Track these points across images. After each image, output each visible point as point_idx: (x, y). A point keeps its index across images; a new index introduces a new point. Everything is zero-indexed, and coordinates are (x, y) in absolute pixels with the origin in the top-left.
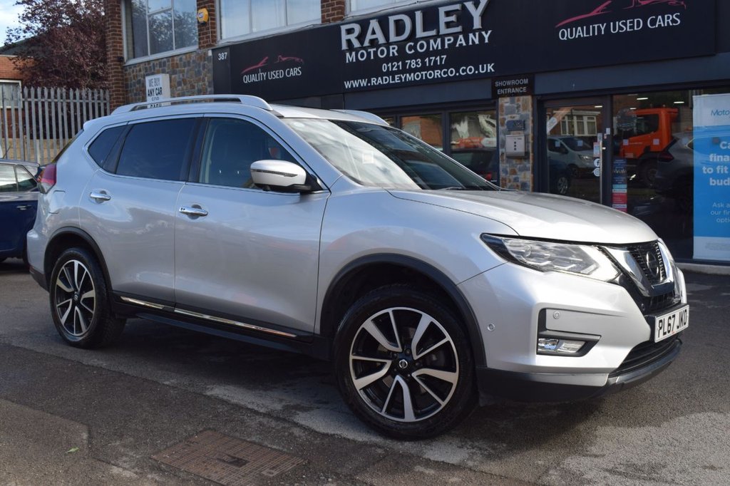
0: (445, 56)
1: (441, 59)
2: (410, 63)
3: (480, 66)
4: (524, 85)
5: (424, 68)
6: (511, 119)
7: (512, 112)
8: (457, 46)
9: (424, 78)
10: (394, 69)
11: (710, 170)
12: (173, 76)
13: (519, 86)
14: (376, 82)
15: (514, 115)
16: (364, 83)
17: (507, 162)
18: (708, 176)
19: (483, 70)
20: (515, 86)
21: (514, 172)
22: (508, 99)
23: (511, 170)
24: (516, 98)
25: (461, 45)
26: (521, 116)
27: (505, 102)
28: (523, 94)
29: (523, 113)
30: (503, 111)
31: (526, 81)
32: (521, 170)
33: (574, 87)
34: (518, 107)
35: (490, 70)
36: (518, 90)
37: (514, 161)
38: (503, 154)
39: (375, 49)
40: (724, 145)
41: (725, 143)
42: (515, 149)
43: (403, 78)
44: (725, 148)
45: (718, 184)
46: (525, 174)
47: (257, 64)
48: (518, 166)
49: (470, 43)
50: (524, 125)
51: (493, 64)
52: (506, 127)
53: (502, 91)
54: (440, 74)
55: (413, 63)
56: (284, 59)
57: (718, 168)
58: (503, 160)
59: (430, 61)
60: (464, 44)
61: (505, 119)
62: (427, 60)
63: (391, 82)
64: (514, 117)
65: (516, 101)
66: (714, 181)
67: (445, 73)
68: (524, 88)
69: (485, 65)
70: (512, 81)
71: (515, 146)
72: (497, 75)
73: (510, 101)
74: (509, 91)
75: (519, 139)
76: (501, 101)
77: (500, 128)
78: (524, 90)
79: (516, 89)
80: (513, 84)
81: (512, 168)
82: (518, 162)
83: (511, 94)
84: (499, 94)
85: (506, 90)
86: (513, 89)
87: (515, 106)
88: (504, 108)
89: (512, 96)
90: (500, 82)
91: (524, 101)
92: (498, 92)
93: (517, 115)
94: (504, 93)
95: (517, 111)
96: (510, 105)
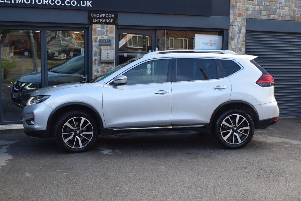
3: (82, 2)
4: (112, 18)
6: (101, 39)
7: (102, 34)
9: (33, 3)
15: (104, 36)
17: (98, 65)
19: (83, 4)
20: (105, 18)
21: (103, 71)
22: (99, 26)
23: (101, 71)
24: (106, 25)
26: (109, 37)
27: (97, 27)
28: (110, 24)
29: (110, 35)
30: (96, 33)
31: (113, 16)
32: (108, 70)
33: (142, 23)
34: (107, 31)
35: (89, 5)
36: (107, 21)
37: (104, 65)
38: (95, 60)
42: (108, 57)
50: (110, 43)
51: (91, 2)
52: (97, 43)
54: (48, 2)
58: (95, 64)
61: (97, 38)
64: (104, 37)
65: (105, 27)
69: (85, 2)
70: (104, 14)
71: (108, 55)
72: (94, 9)
73: (101, 27)
74: (101, 21)
75: (110, 51)
76: (94, 26)
77: (94, 43)
78: (111, 21)
79: (106, 20)
80: (104, 16)
81: (102, 69)
82: (106, 65)
83: (103, 23)
84: (93, 21)
85: (99, 19)
86: (104, 20)
87: (104, 30)
88: (96, 31)
89: (103, 24)
90: (95, 14)
91: (110, 27)
92: (93, 20)
93: (106, 36)
94: (97, 21)
95: (106, 34)
96: (101, 29)
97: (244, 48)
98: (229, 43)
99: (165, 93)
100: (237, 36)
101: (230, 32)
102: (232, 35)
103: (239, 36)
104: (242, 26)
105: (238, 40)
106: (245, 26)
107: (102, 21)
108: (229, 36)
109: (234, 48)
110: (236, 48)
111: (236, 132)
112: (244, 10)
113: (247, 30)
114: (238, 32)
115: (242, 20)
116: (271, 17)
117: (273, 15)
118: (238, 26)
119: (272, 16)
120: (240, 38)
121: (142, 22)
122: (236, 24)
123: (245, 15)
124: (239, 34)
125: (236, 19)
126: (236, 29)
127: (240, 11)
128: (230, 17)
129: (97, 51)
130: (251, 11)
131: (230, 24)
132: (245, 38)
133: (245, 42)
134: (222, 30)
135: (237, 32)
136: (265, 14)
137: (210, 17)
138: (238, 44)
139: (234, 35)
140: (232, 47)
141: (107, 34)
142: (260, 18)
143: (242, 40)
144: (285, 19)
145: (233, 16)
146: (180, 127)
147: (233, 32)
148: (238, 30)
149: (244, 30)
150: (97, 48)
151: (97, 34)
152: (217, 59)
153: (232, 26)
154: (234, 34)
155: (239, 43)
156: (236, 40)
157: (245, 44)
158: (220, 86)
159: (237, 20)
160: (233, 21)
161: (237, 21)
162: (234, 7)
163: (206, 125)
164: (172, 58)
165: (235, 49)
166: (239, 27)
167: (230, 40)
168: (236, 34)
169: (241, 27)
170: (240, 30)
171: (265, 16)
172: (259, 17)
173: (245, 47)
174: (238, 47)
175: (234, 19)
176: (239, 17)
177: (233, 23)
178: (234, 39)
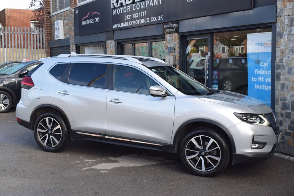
0: (146, 12)
1: (145, 13)
2: (134, 15)
3: (158, 17)
5: (139, 18)
8: (150, 6)
9: (138, 23)
10: (129, 18)
11: (255, 79)
12: (64, 21)
13: (173, 28)
14: (123, 25)
15: (171, 44)
16: (119, 25)
18: (254, 83)
19: (159, 19)
20: (171, 28)
24: (172, 34)
25: (151, 5)
27: (168, 36)
28: (174, 32)
29: (174, 43)
34: (172, 40)
35: (162, 19)
36: (172, 30)
39: (122, 8)
40: (262, 64)
41: (262, 63)
42: (169, 63)
43: (132, 23)
44: (262, 66)
45: (259, 88)
47: (86, 16)
49: (155, 5)
50: (174, 49)
51: (162, 16)
52: (168, 50)
53: (166, 31)
54: (144, 21)
55: (135, 15)
56: (94, 13)
57: (259, 78)
59: (141, 14)
60: (153, 5)
61: (168, 46)
62: (140, 14)
63: (128, 25)
64: (171, 45)
65: (172, 36)
66: (257, 86)
67: (146, 20)
69: (160, 17)
70: (170, 25)
71: (169, 61)
73: (170, 36)
74: (169, 31)
75: (171, 57)
76: (166, 36)
77: (166, 51)
88: (167, 40)
89: (170, 33)
90: (166, 26)
95: (172, 42)
96: (170, 38)
98: (277, 42)
100: (288, 30)
102: (280, 31)
103: (291, 31)
105: (290, 36)
108: (277, 32)
110: (285, 49)
114: (289, 25)
122: (286, 13)
124: (290, 27)
125: (285, 6)
128: (278, 5)
131: (277, 14)
134: (268, 25)
135: (287, 25)
138: (290, 42)
139: (283, 29)
140: (280, 48)
145: (280, 3)
147: (281, 26)
148: (289, 21)
153: (280, 16)
154: (283, 28)
155: (290, 40)
156: (286, 37)
159: (286, 7)
160: (282, 10)
161: (286, 9)
165: (284, 51)
166: (290, 16)
167: (278, 39)
168: (286, 28)
169: (293, 17)
170: (291, 21)
174: (289, 46)
175: (283, 6)
176: (290, 2)
177: (281, 12)
178: (283, 36)
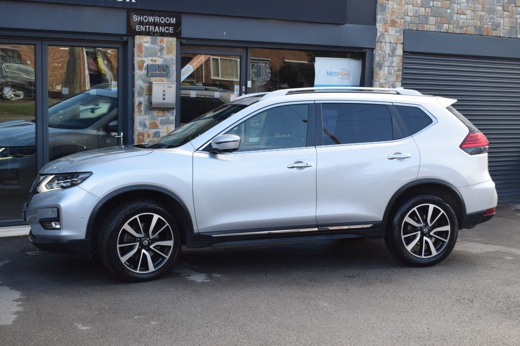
4: (170, 25)
6: (151, 63)
7: (153, 54)
13: (165, 25)
15: (156, 58)
17: (145, 114)
20: (159, 25)
21: (154, 126)
22: (148, 38)
23: (151, 124)
24: (159, 38)
26: (165, 60)
27: (144, 42)
28: (171, 35)
29: (167, 57)
30: (141, 52)
31: (173, 21)
32: (163, 123)
33: (225, 35)
34: (161, 50)
36: (163, 29)
37: (155, 113)
38: (140, 104)
42: (164, 99)
46: (167, 128)
48: (160, 118)
50: (167, 71)
52: (144, 72)
53: (143, 28)
58: (140, 111)
61: (144, 62)
64: (155, 61)
65: (158, 42)
68: (171, 29)
70: (156, 17)
71: (164, 95)
72: (139, 7)
73: (151, 41)
74: (151, 29)
75: (169, 87)
76: (139, 39)
77: (138, 73)
78: (170, 30)
79: (161, 28)
80: (157, 21)
81: (152, 121)
82: (160, 114)
83: (154, 33)
84: (137, 30)
85: (147, 27)
86: (157, 27)
87: (157, 47)
88: (142, 49)
89: (154, 35)
90: (140, 17)
91: (167, 43)
92: (137, 28)
93: (160, 59)
94: (144, 30)
95: (159, 54)
96: (151, 46)
97: (400, 83)
98: (375, 74)
99: (305, 167)
100: (389, 61)
101: (377, 54)
102: (380, 60)
103: (392, 62)
104: (397, 44)
105: (391, 68)
106: (402, 43)
107: (153, 29)
108: (375, 61)
109: (383, 84)
111: (428, 235)
112: (401, 15)
113: (405, 50)
114: (391, 54)
115: (397, 32)
116: (444, 28)
117: (448, 25)
118: (390, 43)
119: (445, 25)
120: (394, 64)
121: (225, 33)
122: (387, 40)
123: (402, 23)
124: (392, 57)
125: (386, 31)
126: (387, 49)
127: (394, 17)
128: (377, 27)
129: (144, 86)
130: (411, 16)
131: (377, 39)
132: (401, 65)
133: (401, 73)
134: (363, 50)
135: (389, 54)
136: (434, 22)
137: (343, 26)
138: (390, 75)
139: (383, 59)
140: (379, 81)
141: (161, 54)
142: (425, 30)
143: (396, 68)
144: (467, 33)
145: (381, 25)
146: (331, 228)
147: (381, 54)
148: (391, 50)
149: (399, 51)
150: (144, 82)
151: (143, 54)
152: (391, 104)
153: (381, 42)
154: (384, 57)
155: (391, 73)
156: (387, 68)
157: (401, 76)
158: (400, 153)
159: (388, 32)
160: (382, 35)
161: (388, 34)
162: (384, 8)
163: (376, 225)
164: (313, 102)
166: (392, 44)
167: (376, 69)
168: (387, 58)
169: (395, 45)
170: (393, 50)
171: (434, 26)
172: (424, 27)
173: (402, 81)
174: (389, 80)
175: (384, 30)
176: (393, 27)
177: (382, 37)
178: (383, 67)
